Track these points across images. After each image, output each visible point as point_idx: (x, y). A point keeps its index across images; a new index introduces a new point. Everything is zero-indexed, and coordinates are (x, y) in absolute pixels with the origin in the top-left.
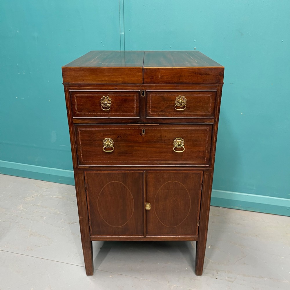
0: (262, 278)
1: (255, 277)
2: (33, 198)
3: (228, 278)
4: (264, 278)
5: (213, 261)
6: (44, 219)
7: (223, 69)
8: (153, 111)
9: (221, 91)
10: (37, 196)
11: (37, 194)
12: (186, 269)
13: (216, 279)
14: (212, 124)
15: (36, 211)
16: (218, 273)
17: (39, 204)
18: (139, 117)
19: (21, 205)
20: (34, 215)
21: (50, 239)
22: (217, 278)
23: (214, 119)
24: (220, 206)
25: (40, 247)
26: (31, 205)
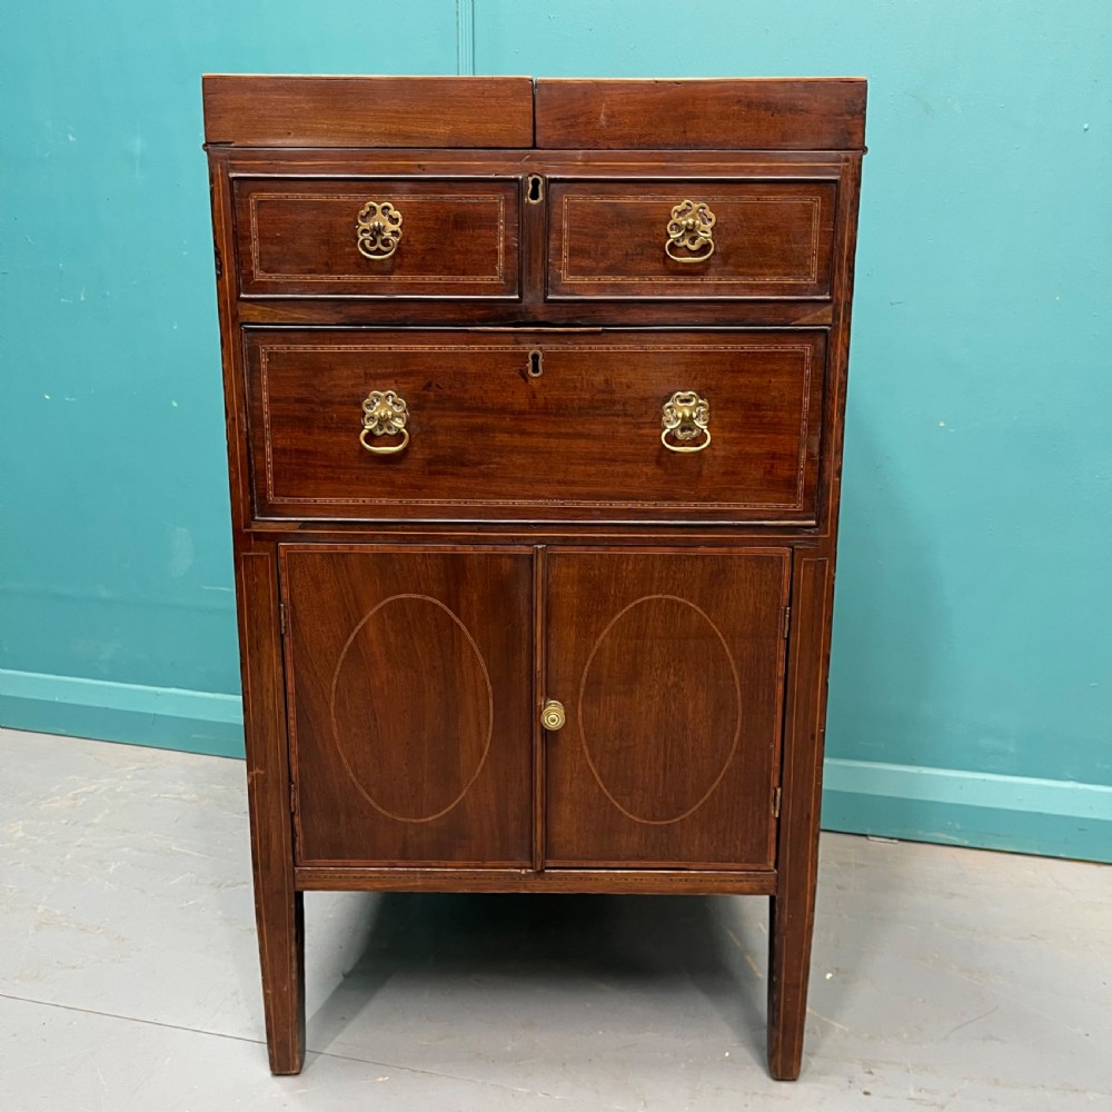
0: (1076, 1090)
1: (1043, 1086)
2: (75, 799)
3: (920, 1091)
4: (1085, 1091)
5: (847, 1029)
6: (111, 870)
7: (860, 88)
8: (576, 270)
9: (858, 184)
10: (92, 793)
11: (94, 787)
12: (727, 1054)
13: (866, 1093)
14: (825, 331)
15: (78, 843)
16: (873, 1070)
17: (96, 821)
18: (517, 297)
19: (21, 822)
20: (68, 857)
21: (123, 939)
22: (867, 1090)
23: (829, 308)
24: (868, 832)
25: (74, 967)
26: (64, 822)
